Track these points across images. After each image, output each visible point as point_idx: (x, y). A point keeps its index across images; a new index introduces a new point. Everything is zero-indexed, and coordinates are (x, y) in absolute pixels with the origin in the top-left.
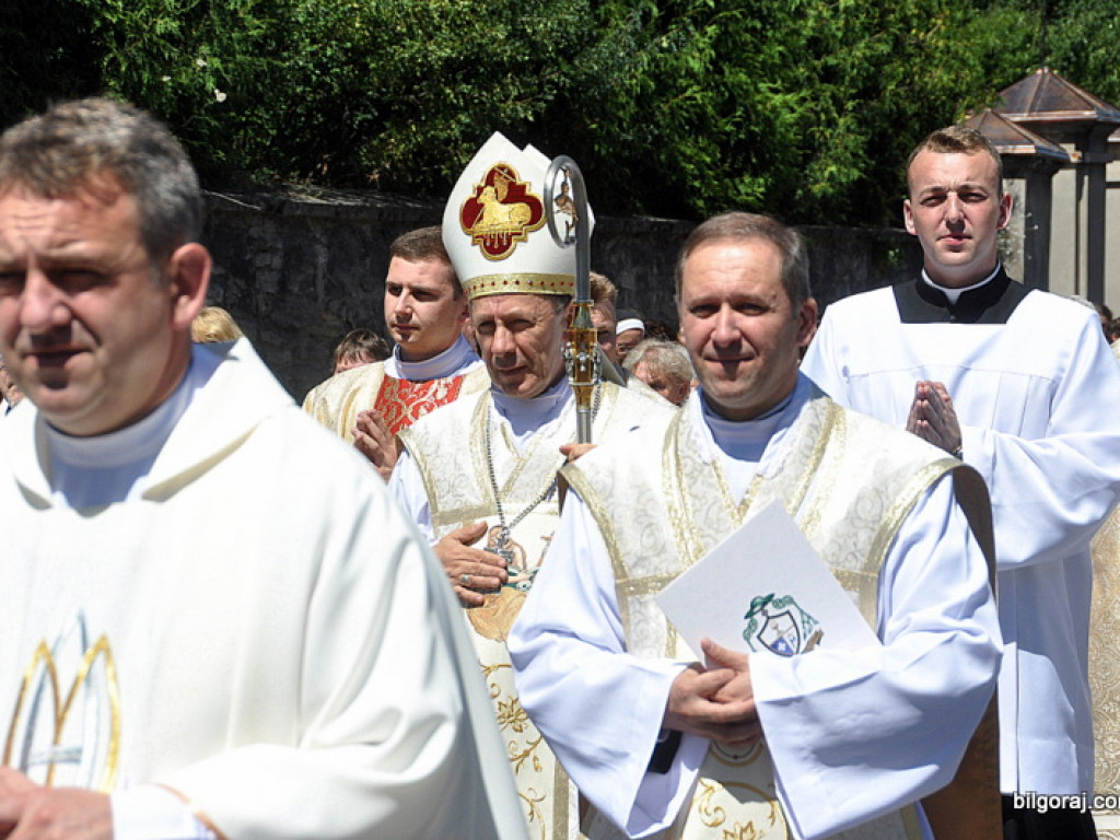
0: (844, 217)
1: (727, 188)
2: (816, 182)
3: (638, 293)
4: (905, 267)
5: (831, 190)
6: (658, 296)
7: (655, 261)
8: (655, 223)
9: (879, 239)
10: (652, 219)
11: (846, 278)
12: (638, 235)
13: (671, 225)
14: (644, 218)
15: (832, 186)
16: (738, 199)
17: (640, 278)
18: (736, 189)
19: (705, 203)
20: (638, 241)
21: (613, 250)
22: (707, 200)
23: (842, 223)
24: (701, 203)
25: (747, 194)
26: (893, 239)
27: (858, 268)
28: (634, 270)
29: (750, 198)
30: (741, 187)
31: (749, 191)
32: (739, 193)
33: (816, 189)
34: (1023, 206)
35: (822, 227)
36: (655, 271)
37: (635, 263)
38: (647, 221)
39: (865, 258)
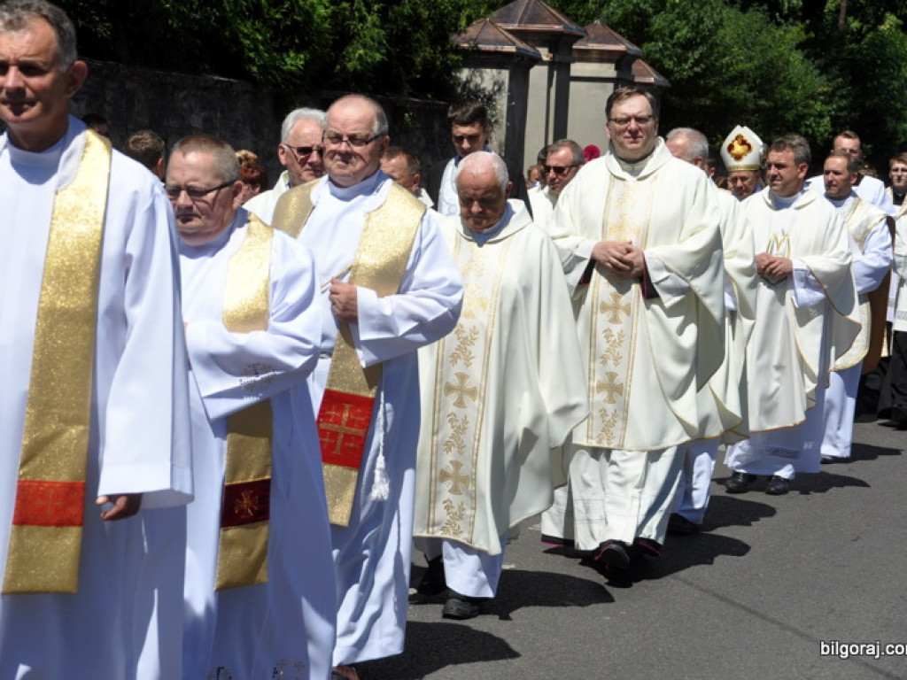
0: (370, 87)
1: (275, 59)
2: (350, 60)
4: (418, 125)
5: (359, 67)
7: (219, 109)
8: (218, 81)
9: (397, 104)
10: (216, 78)
12: (206, 89)
13: (232, 84)
14: (209, 77)
15: (361, 65)
16: (285, 68)
17: (206, 120)
18: (284, 60)
19: (258, 70)
20: (205, 93)
21: (185, 99)
22: (259, 67)
24: (255, 69)
25: (292, 65)
26: (408, 106)
28: (203, 114)
29: (293, 68)
30: (287, 60)
31: (293, 63)
32: (286, 64)
33: (350, 65)
34: (507, 89)
36: (219, 115)
37: (203, 109)
38: (213, 79)
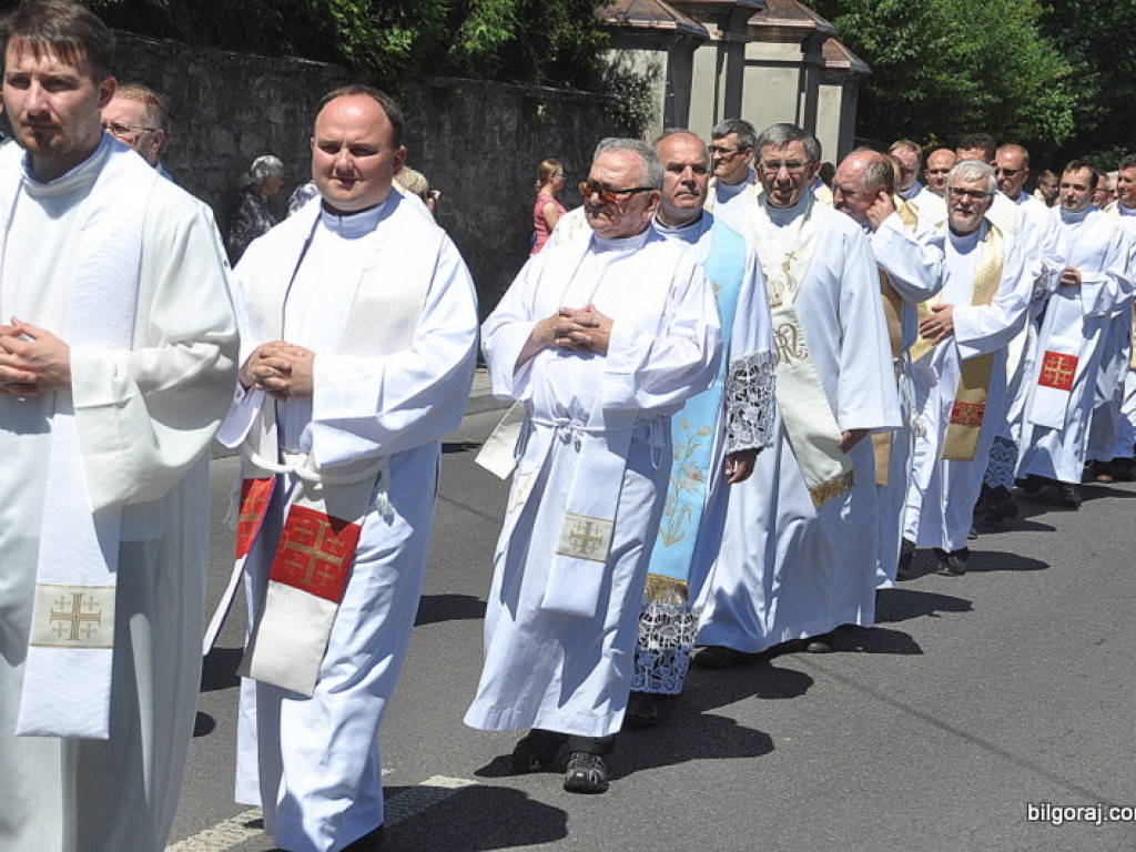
0: (495, 73)
1: (375, 37)
2: (469, 39)
3: (286, 127)
4: (553, 121)
5: (480, 48)
6: (306, 131)
7: (305, 99)
8: (304, 65)
9: (528, 94)
10: (302, 61)
11: (496, 128)
12: (287, 74)
13: (321, 68)
14: (292, 58)
15: (482, 45)
16: (387, 49)
17: (288, 114)
18: (386, 39)
19: (354, 51)
20: (287, 80)
21: (262, 86)
22: (354, 47)
23: (492, 78)
24: (349, 50)
25: (396, 45)
26: (542, 96)
27: (508, 120)
28: (283, 106)
29: (397, 49)
30: (390, 38)
31: (398, 42)
32: (389, 43)
33: (468, 45)
34: (665, 74)
35: (473, 81)
36: (304, 107)
37: (284, 99)
38: (296, 62)
39: (516, 111)
